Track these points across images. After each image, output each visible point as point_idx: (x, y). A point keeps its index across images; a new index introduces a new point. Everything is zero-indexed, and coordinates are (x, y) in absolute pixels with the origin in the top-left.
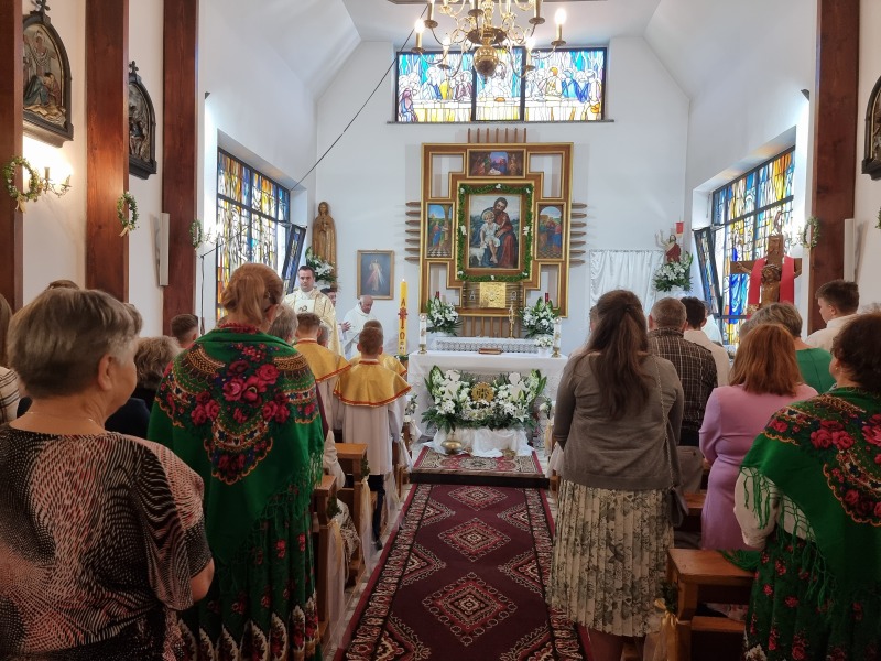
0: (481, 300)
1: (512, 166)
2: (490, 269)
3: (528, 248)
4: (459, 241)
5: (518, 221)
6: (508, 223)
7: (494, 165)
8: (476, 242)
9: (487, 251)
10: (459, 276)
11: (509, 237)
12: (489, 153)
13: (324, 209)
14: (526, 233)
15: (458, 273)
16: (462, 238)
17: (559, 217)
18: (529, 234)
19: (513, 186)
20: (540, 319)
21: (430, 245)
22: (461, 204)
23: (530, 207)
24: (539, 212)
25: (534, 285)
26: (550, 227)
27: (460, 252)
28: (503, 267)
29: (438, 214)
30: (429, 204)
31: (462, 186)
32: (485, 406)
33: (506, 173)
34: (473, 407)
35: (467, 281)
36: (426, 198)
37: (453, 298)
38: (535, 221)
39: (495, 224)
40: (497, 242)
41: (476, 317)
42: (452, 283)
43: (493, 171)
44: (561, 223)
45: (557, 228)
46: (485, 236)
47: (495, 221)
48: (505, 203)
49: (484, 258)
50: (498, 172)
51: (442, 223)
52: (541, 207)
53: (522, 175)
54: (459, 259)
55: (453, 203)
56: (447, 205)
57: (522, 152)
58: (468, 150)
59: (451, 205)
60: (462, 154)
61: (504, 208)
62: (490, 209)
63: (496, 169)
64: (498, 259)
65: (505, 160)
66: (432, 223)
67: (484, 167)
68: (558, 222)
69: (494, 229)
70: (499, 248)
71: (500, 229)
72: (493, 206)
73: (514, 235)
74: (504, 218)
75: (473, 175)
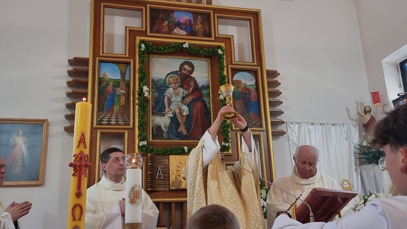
0: (172, 179)
1: (199, 27)
4: (141, 105)
5: (208, 87)
6: (197, 89)
7: (179, 25)
8: (159, 110)
11: (199, 104)
12: (173, 11)
15: (139, 143)
17: (253, 83)
19: (201, 48)
22: (141, 62)
23: (223, 70)
24: (232, 77)
25: (235, 159)
26: (245, 94)
27: (141, 117)
28: (194, 138)
29: (111, 73)
30: (101, 62)
31: (142, 42)
33: (192, 33)
35: (153, 155)
36: (95, 53)
39: (181, 90)
40: (186, 110)
41: (164, 204)
43: (177, 30)
44: (257, 90)
46: (170, 102)
47: (181, 86)
48: (193, 67)
49: (170, 128)
50: (184, 33)
51: (117, 84)
52: (235, 71)
53: (210, 36)
54: (139, 128)
55: (132, 61)
56: (122, 63)
57: (209, 15)
58: (148, 5)
59: (128, 64)
60: (141, 10)
61: (192, 72)
62: (176, 72)
63: (181, 29)
64: (188, 129)
65: (190, 21)
66: (103, 85)
67: (168, 25)
68: (253, 89)
69: (181, 95)
70: (187, 116)
71: (187, 96)
72: (178, 69)
73: (204, 102)
74: (192, 83)
75: (155, 33)
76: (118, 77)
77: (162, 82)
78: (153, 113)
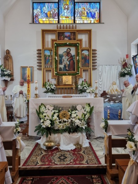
0: (63, 82)
1: (72, 37)
2: (66, 72)
3: (79, 64)
4: (55, 62)
5: (75, 56)
6: (71, 56)
7: (66, 37)
8: (61, 63)
9: (65, 66)
10: (56, 74)
11: (72, 61)
12: (64, 33)
13: (8, 52)
14: (77, 59)
15: (55, 73)
16: (56, 61)
17: (88, 54)
18: (79, 59)
19: (72, 44)
20: (83, 87)
21: (45, 64)
22: (55, 50)
23: (78, 50)
24: (82, 52)
25: (81, 77)
26: (85, 57)
27: (55, 66)
28: (70, 71)
29: (47, 53)
30: (45, 50)
31: (55, 43)
32: (65, 122)
33: (70, 39)
34: (60, 122)
35: (58, 75)
36: (43, 48)
37: (54, 82)
38: (80, 55)
39: (67, 57)
40: (68, 63)
41: (62, 88)
42: (53, 77)
43: (66, 39)
44: (89, 56)
45: (88, 57)
46: (64, 61)
47: (67, 56)
48: (70, 50)
49: (64, 68)
50: (68, 39)
51: (49, 56)
52: (82, 50)
53: (75, 40)
54: (55, 68)
55: (53, 49)
56: (50, 50)
57: (75, 32)
58: (57, 31)
59: (52, 50)
60: (55, 33)
61: (70, 51)
62: (65, 52)
63: (67, 38)
64: (69, 68)
65: (69, 35)
66: (46, 56)
67: (63, 37)
68: (88, 56)
69: (67, 58)
70: (69, 65)
71: (69, 59)
72: (66, 51)
73: (73, 60)
74: (70, 55)
75: (59, 40)
76: (49, 54)
77: (62, 55)
78: (59, 64)
